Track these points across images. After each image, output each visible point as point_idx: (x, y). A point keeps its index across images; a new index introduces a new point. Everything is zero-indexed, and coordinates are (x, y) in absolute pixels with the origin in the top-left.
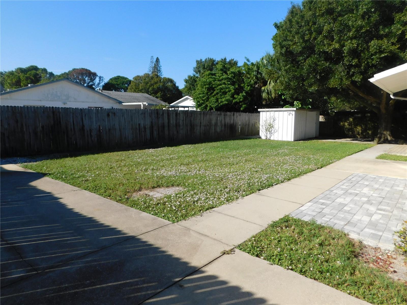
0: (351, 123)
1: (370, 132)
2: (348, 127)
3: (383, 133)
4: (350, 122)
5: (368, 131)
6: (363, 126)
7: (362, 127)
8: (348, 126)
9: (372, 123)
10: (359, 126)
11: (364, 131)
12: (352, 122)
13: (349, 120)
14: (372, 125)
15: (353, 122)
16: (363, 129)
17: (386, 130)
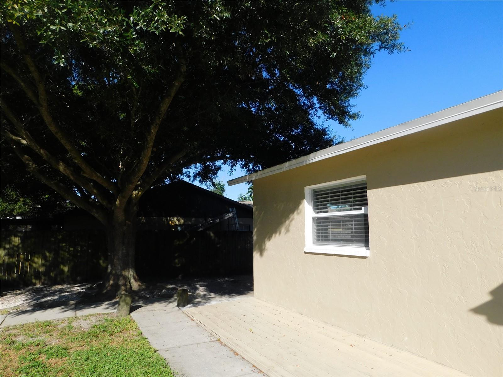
0: (15, 248)
1: (66, 269)
2: (7, 260)
3: (122, 275)
4: (14, 246)
5: (62, 266)
6: (47, 254)
7: (45, 258)
8: (6, 258)
9: (70, 247)
10: (37, 256)
11: (52, 266)
12: (17, 246)
13: (10, 243)
14: (69, 250)
15: (21, 245)
16: (48, 264)
17: (126, 267)
